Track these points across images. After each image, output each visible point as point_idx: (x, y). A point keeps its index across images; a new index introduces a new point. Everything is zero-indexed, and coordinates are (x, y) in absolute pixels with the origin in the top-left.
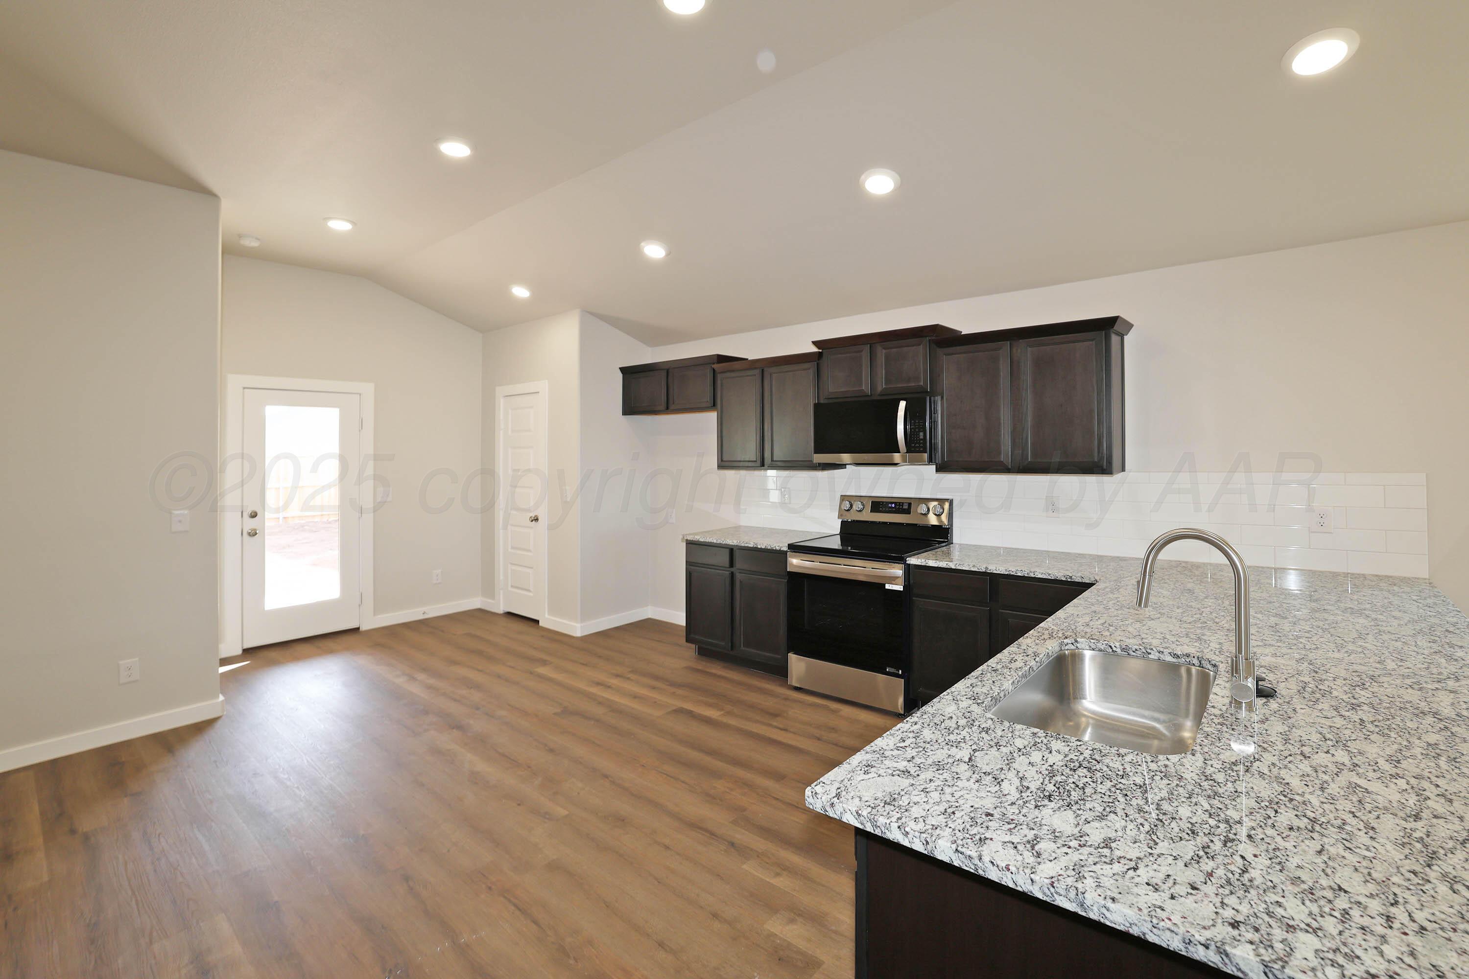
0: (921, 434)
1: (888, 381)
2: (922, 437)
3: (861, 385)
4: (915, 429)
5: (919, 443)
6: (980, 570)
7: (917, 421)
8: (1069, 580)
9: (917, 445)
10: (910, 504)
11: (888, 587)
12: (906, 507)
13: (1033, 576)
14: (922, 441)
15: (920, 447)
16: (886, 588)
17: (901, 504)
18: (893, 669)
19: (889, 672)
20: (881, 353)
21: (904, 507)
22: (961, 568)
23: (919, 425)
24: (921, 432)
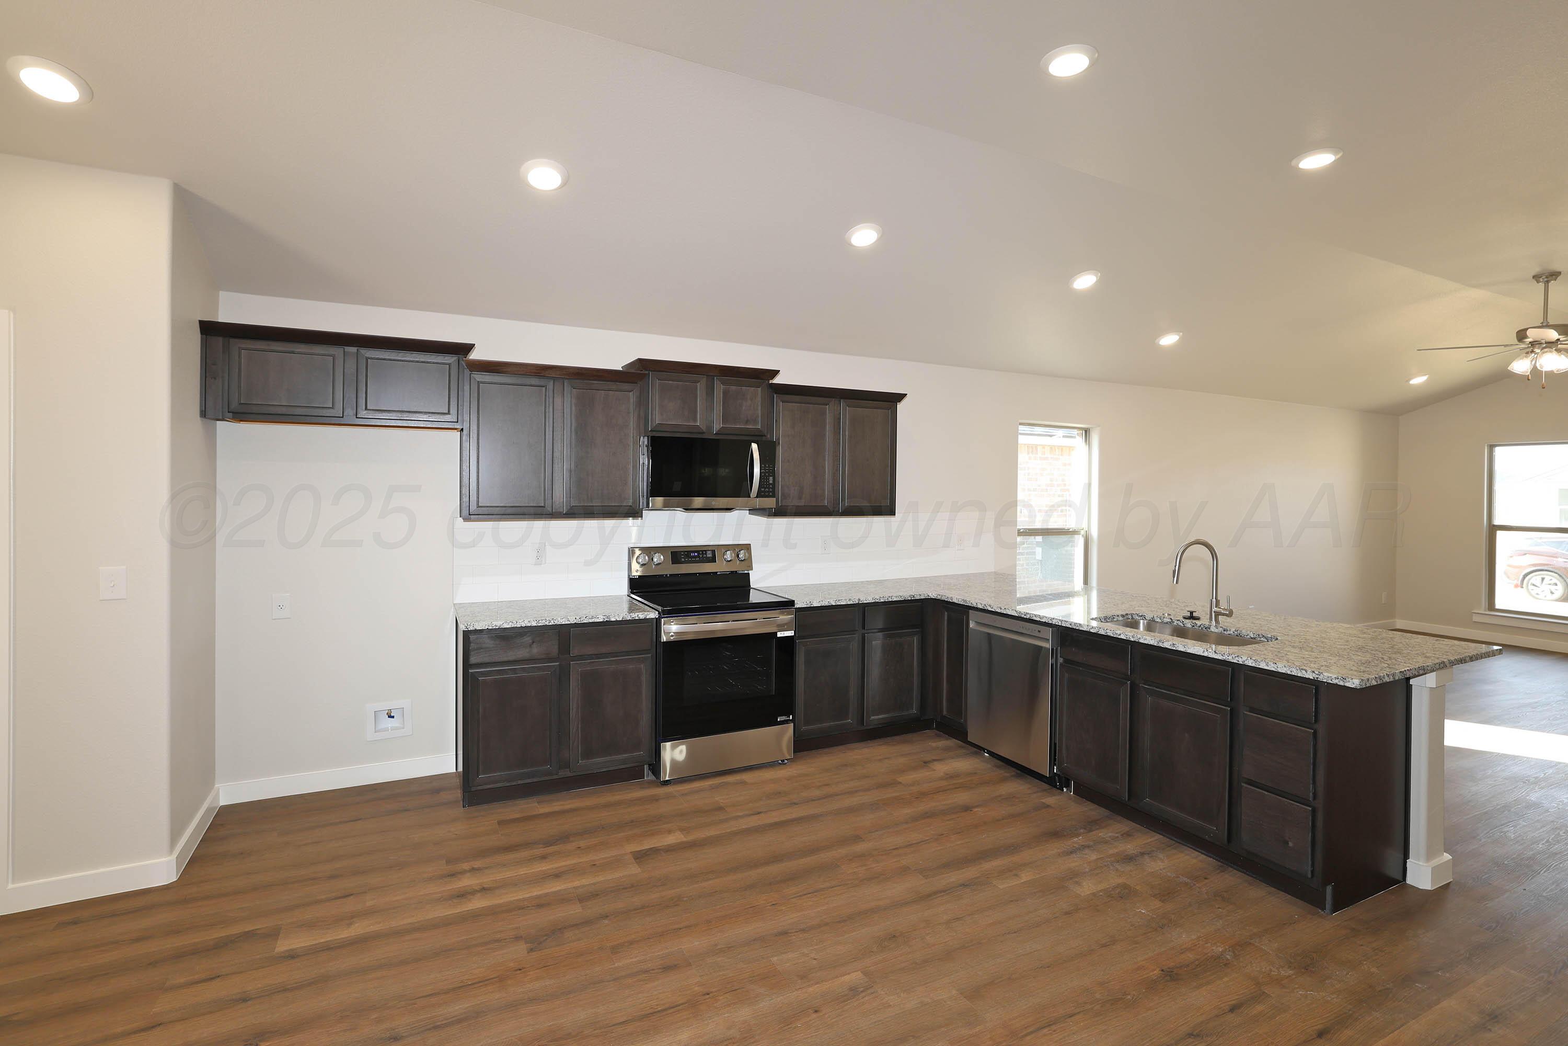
0: (771, 478)
1: (725, 420)
2: (771, 482)
3: (695, 420)
4: (765, 473)
5: (769, 489)
6: (855, 603)
7: (767, 466)
8: (913, 599)
9: (767, 490)
10: (713, 552)
11: (779, 635)
12: (709, 555)
13: (891, 600)
14: (771, 486)
15: (769, 492)
16: (778, 636)
17: (704, 552)
18: (784, 717)
19: (780, 721)
20: (719, 388)
21: (709, 556)
22: (840, 604)
23: (769, 470)
24: (771, 476)
